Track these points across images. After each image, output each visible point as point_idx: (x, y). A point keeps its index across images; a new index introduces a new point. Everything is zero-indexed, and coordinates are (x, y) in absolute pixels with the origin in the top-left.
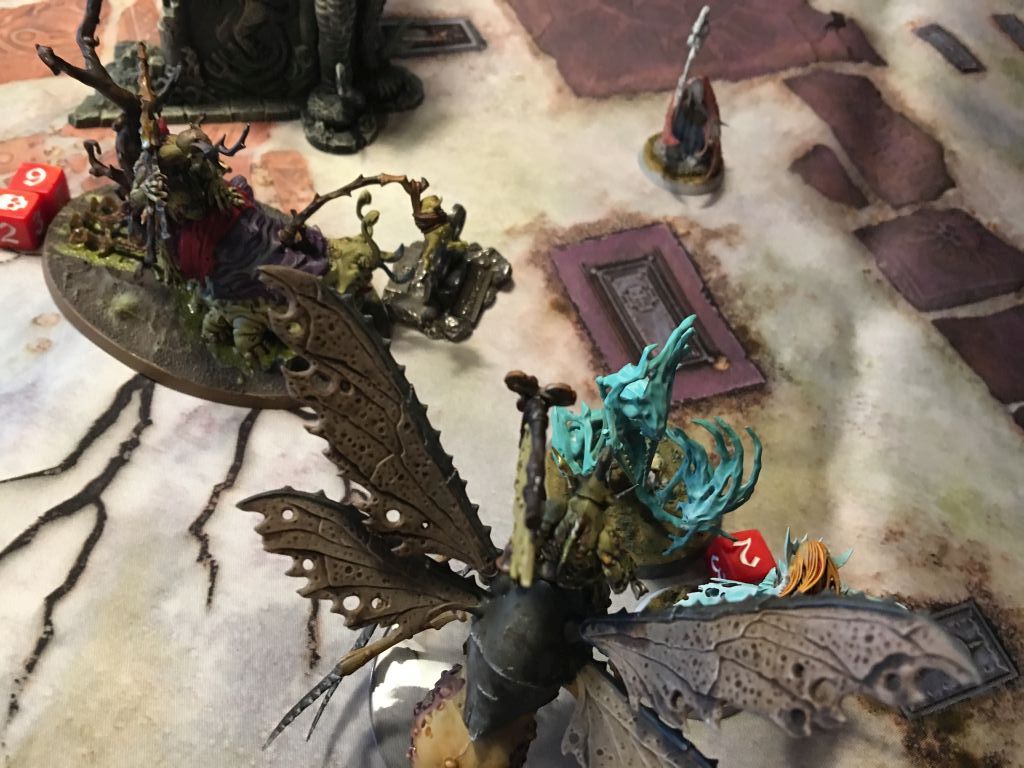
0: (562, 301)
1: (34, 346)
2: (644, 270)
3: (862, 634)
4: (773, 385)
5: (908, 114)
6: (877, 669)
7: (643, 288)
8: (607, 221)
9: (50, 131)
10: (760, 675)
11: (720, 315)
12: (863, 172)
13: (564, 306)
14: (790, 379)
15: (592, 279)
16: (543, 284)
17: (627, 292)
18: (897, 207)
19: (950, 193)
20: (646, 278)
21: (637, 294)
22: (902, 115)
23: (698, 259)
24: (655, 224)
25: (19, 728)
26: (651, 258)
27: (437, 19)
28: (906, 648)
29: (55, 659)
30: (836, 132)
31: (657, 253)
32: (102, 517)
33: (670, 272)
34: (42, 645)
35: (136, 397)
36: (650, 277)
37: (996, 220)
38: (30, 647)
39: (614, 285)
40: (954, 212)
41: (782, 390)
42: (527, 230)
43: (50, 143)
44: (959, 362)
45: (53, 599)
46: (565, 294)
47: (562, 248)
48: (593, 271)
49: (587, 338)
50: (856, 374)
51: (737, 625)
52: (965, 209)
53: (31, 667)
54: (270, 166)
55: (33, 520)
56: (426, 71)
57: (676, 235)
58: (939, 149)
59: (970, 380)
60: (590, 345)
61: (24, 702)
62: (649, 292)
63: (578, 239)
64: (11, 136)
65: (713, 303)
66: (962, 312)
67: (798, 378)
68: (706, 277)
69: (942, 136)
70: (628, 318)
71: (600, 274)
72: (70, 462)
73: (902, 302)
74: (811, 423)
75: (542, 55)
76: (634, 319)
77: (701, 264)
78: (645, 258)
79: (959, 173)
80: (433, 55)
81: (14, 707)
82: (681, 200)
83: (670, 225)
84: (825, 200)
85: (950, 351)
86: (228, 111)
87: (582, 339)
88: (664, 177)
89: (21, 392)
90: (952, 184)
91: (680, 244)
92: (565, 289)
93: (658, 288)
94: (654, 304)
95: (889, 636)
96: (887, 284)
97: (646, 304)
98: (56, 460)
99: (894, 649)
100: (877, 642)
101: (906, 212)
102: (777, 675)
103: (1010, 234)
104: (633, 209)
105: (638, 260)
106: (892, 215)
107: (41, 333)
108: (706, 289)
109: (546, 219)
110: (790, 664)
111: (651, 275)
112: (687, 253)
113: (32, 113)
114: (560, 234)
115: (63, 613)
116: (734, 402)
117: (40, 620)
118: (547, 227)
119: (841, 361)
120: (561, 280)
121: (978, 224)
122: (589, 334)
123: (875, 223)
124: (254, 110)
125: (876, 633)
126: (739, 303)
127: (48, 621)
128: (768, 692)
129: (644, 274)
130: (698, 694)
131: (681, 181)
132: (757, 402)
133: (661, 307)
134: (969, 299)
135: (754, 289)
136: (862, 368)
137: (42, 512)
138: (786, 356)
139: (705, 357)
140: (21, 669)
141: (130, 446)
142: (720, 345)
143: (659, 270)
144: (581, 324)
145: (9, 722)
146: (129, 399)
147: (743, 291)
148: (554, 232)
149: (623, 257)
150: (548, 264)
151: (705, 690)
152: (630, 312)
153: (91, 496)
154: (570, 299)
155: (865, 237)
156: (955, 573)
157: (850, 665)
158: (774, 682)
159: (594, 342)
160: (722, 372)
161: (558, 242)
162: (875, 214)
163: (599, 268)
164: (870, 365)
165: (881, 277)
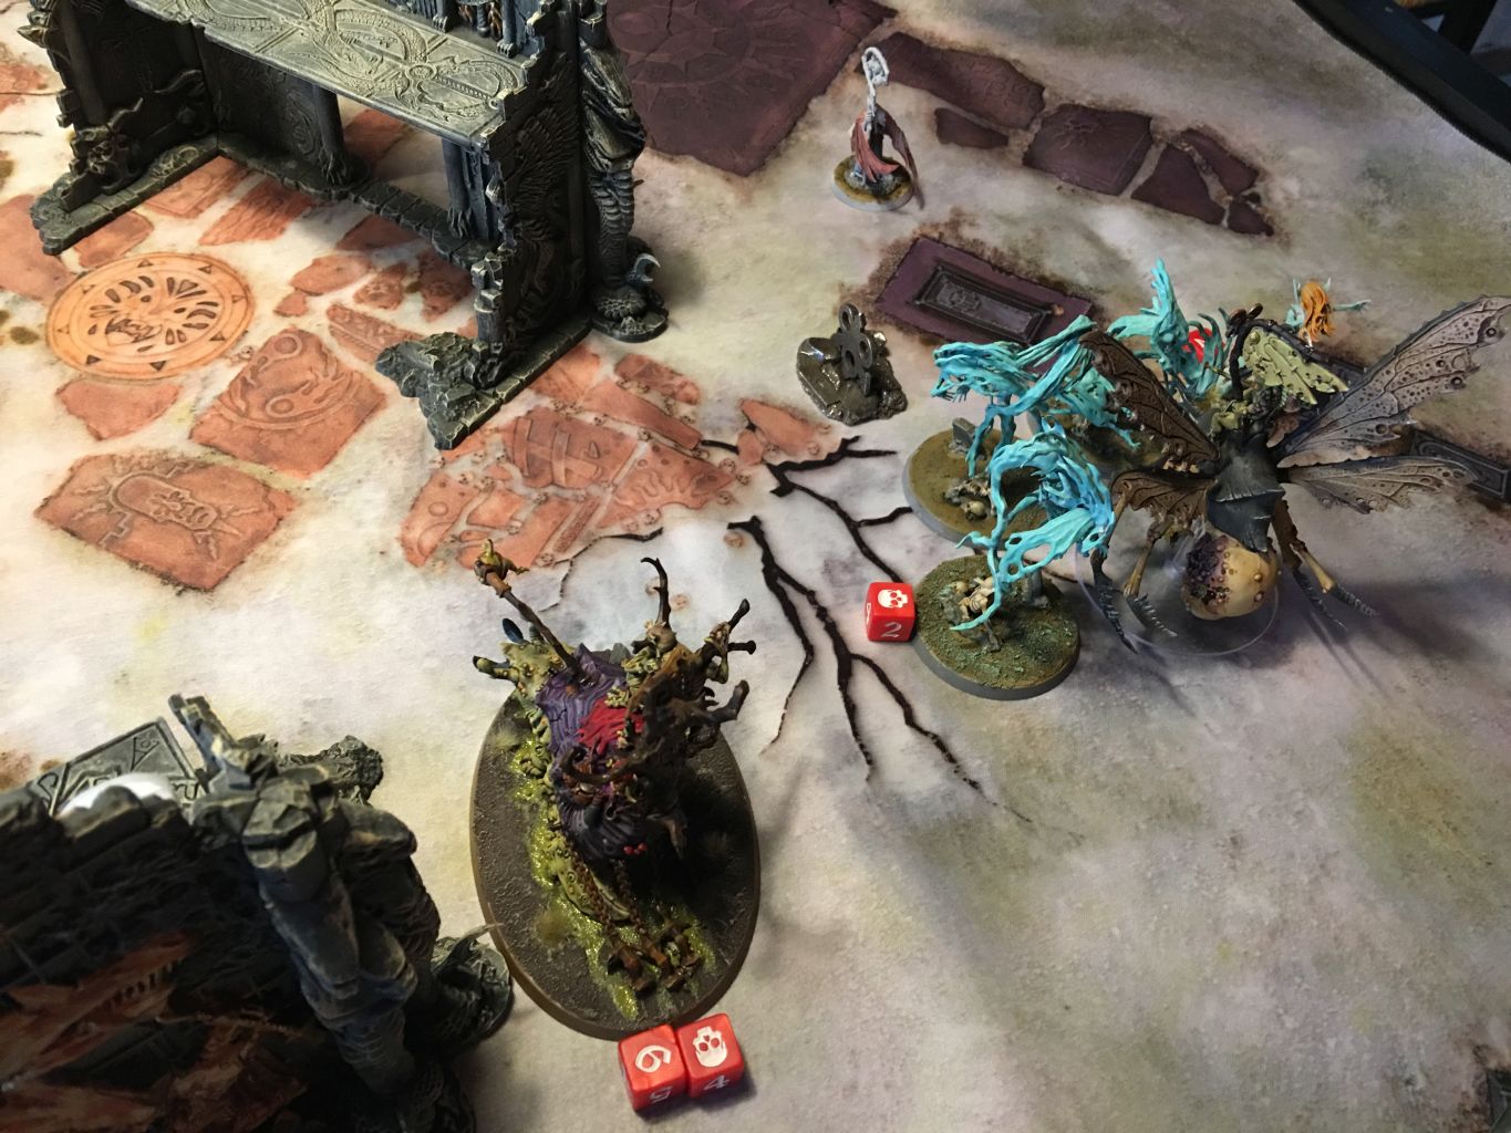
0: (922, 336)
2: (946, 280)
3: (1460, 325)
4: (1098, 302)
5: (958, 47)
6: (1480, 333)
7: (959, 292)
10: (1421, 381)
11: (1021, 279)
12: (980, 115)
14: (1103, 292)
15: (923, 309)
16: (902, 334)
17: (953, 303)
18: (1027, 128)
19: (1046, 94)
20: (953, 284)
21: (960, 299)
22: (952, 50)
23: (967, 248)
24: (915, 241)
25: (990, 791)
26: (940, 268)
28: (1487, 315)
29: (957, 746)
30: (935, 92)
31: (938, 261)
32: (868, 662)
33: (962, 270)
34: (940, 744)
35: (781, 583)
36: (954, 282)
37: (1089, 98)
38: (937, 753)
39: (940, 303)
40: (1063, 108)
41: (1105, 302)
44: (1174, 215)
45: (910, 719)
46: (920, 330)
47: (879, 300)
48: (918, 302)
50: (1128, 263)
51: (1388, 372)
52: (1065, 102)
53: (951, 759)
54: (631, 376)
55: (838, 695)
57: (938, 242)
58: (1004, 63)
59: (1189, 223)
61: (974, 777)
62: (964, 292)
63: (883, 286)
64: (415, 491)
65: (1009, 274)
66: (1140, 180)
67: (1105, 288)
68: (986, 258)
69: (997, 51)
70: (974, 319)
71: (923, 302)
72: (809, 649)
73: (1101, 196)
76: (978, 318)
77: (973, 250)
78: (937, 271)
79: (1036, 74)
81: (974, 784)
82: (905, 213)
83: (924, 236)
84: (985, 152)
85: (1161, 211)
86: (546, 356)
90: (1041, 88)
91: (944, 245)
92: (917, 327)
93: (968, 287)
94: (977, 299)
95: (1475, 316)
96: (1080, 190)
97: (973, 302)
98: (801, 654)
99: (1482, 320)
100: (1471, 323)
101: (1036, 128)
102: (1430, 374)
103: (1106, 101)
104: (891, 241)
105: (934, 275)
106: (1030, 137)
108: (994, 267)
109: (847, 286)
110: (1433, 364)
111: (951, 279)
112: (955, 248)
113: (399, 463)
114: (868, 291)
115: (926, 722)
117: (922, 736)
118: (854, 291)
119: (1114, 261)
120: (907, 323)
121: (1084, 108)
123: (1026, 149)
124: (563, 342)
125: (1467, 319)
126: (1022, 263)
127: (926, 733)
128: (1432, 384)
129: (948, 282)
130: (1392, 416)
133: (983, 298)
134: (1135, 169)
135: (1020, 246)
136: (1128, 257)
137: (837, 686)
138: (1083, 279)
139: (1045, 313)
140: (949, 766)
141: (822, 613)
142: (1042, 299)
143: (954, 273)
145: (981, 792)
146: (780, 587)
147: (1017, 254)
148: (863, 292)
149: (923, 280)
150: (887, 317)
151: (1396, 411)
152: (971, 315)
153: (847, 661)
154: (927, 332)
155: (1031, 162)
157: (1465, 341)
158: (1432, 378)
160: (1062, 316)
162: (1020, 142)
163: (919, 298)
164: (1130, 251)
165: (1072, 187)
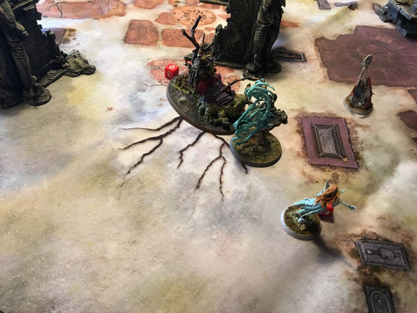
0: (301, 130)
1: (159, 104)
4: (360, 169)
7: (328, 134)
8: (324, 113)
9: (179, 59)
11: (351, 147)
13: (300, 132)
14: (367, 169)
15: (312, 128)
16: (296, 125)
17: (322, 133)
20: (330, 131)
21: (325, 135)
23: (350, 130)
24: (340, 118)
26: (334, 126)
27: (294, 52)
29: (141, 166)
31: (337, 126)
32: (161, 143)
33: (339, 131)
34: (139, 163)
35: (178, 121)
36: (332, 132)
38: (137, 162)
39: (319, 131)
41: (363, 172)
42: (298, 110)
43: (178, 62)
45: (145, 155)
46: (302, 129)
47: (306, 117)
48: (314, 125)
49: (304, 142)
53: (135, 166)
54: (230, 79)
55: (146, 138)
56: (284, 65)
57: (346, 122)
60: (304, 143)
61: (131, 172)
62: (330, 135)
63: (313, 116)
64: (169, 59)
65: (350, 143)
67: (370, 170)
68: (351, 136)
70: (319, 140)
71: (315, 127)
72: (158, 130)
74: (369, 183)
75: (323, 67)
76: (321, 141)
77: (351, 132)
78: (332, 126)
80: (289, 61)
81: (129, 172)
83: (345, 119)
84: (406, 126)
87: (302, 141)
88: (349, 107)
89: (153, 113)
91: (346, 125)
92: (303, 128)
93: (333, 136)
94: (330, 139)
97: (327, 138)
98: (156, 128)
104: (334, 113)
105: (330, 126)
107: (161, 102)
108: (349, 139)
109: (305, 109)
112: (347, 128)
113: (176, 55)
115: (146, 159)
116: (345, 170)
117: (141, 158)
118: (304, 111)
119: (389, 171)
120: (302, 125)
122: (305, 141)
124: (231, 65)
126: (359, 146)
129: (330, 130)
131: (354, 109)
132: (352, 172)
133: (332, 139)
135: (367, 143)
136: (396, 175)
137: (149, 137)
138: (369, 164)
139: (341, 156)
140: (133, 166)
141: (173, 130)
142: (347, 154)
143: (335, 130)
144: (304, 137)
145: (127, 174)
146: (176, 121)
147: (362, 143)
148: (306, 113)
149: (325, 124)
150: (300, 121)
152: (321, 139)
153: (161, 138)
154: (303, 130)
156: (400, 235)
159: (305, 143)
160: (344, 161)
161: (306, 115)
164: (399, 175)
